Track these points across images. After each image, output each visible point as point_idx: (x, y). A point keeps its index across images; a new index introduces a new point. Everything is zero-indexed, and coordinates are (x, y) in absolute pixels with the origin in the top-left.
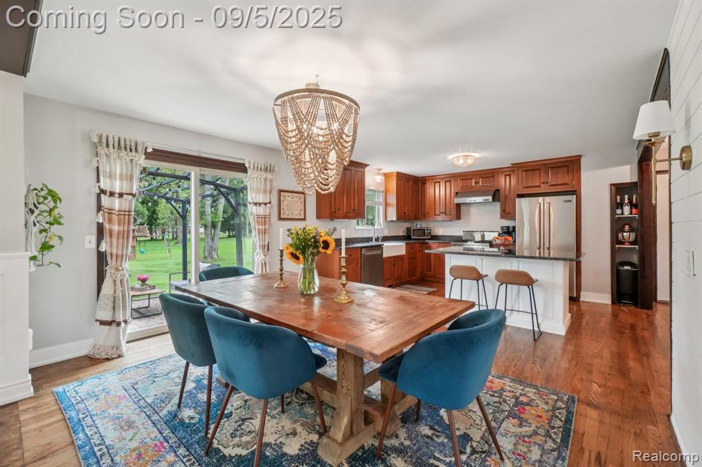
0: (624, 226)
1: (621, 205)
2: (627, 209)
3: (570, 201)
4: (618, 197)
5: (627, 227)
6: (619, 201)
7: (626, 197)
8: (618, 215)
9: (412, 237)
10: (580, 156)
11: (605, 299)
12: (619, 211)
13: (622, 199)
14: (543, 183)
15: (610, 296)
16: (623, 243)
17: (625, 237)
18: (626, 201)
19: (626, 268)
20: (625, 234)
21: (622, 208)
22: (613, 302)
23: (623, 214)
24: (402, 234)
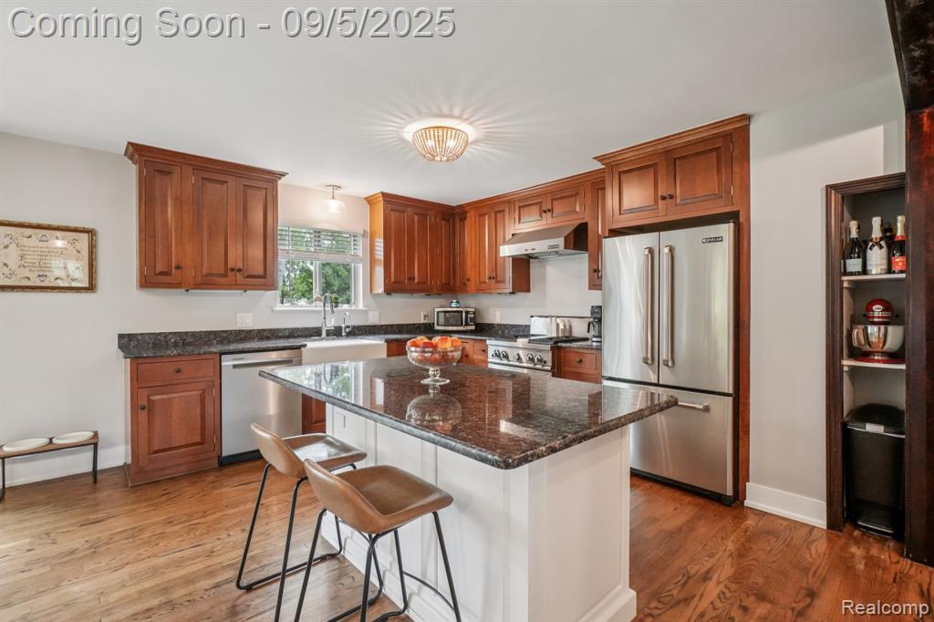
0: (869, 308)
1: (859, 247)
2: (877, 259)
3: (717, 239)
4: (853, 225)
5: (877, 310)
6: (854, 234)
7: (876, 222)
8: (852, 274)
9: (437, 328)
10: (746, 119)
11: (810, 510)
12: (854, 264)
13: (865, 229)
14: (664, 198)
15: (823, 504)
16: (865, 356)
17: (873, 339)
18: (876, 233)
19: (871, 428)
20: (872, 330)
21: (863, 257)
22: (833, 524)
23: (865, 271)
24: (422, 321)
